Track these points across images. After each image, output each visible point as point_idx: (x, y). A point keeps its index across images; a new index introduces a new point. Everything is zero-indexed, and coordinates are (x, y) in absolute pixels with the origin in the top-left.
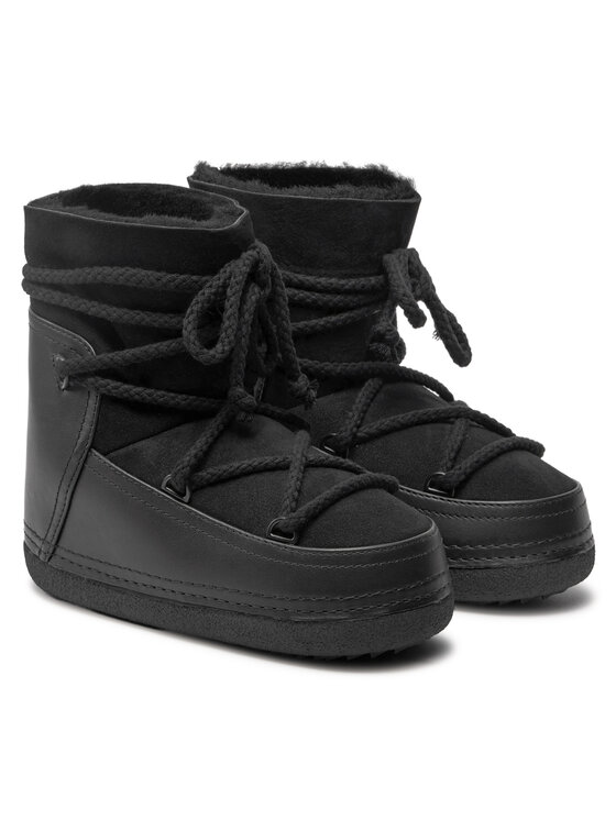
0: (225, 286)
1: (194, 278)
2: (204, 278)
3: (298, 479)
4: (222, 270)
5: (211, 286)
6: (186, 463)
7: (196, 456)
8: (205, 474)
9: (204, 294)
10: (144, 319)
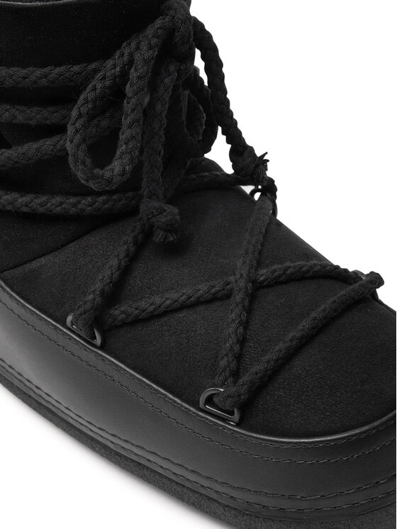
0: (124, 76)
1: (76, 68)
2: (93, 66)
3: (240, 323)
4: (118, 53)
5: (104, 78)
6: (88, 306)
7: (102, 291)
8: (119, 312)
9: (94, 89)
10: (15, 117)
